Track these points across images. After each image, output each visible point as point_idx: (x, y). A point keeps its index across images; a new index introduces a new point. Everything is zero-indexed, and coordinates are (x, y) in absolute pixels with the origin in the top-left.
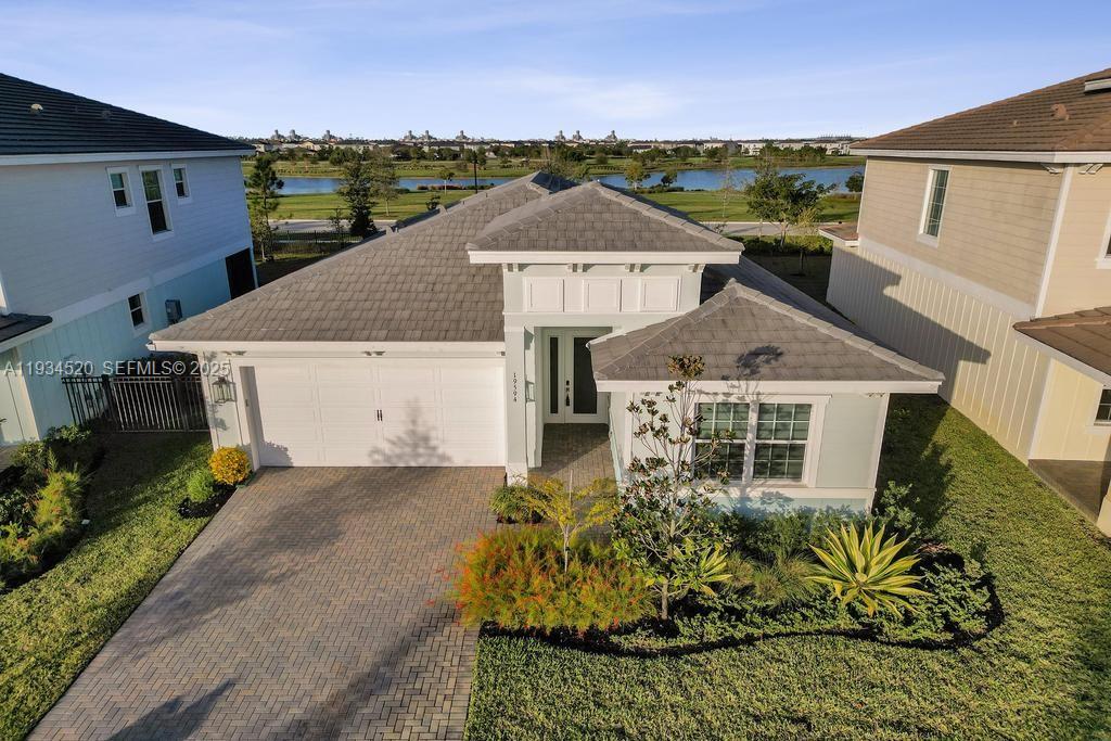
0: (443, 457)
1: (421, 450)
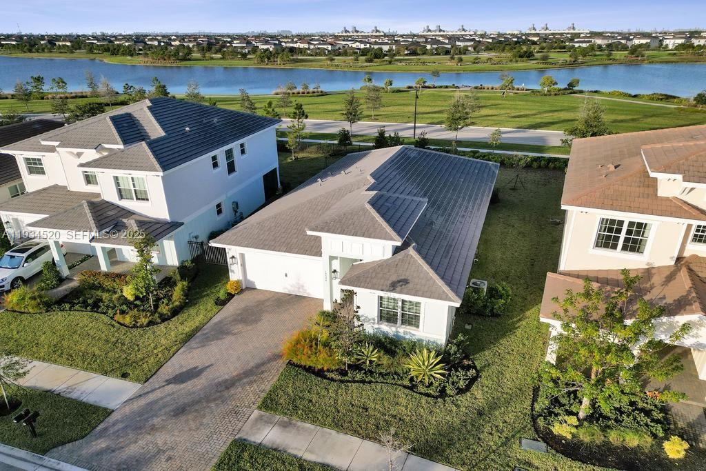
0: (308, 294)
1: (301, 290)
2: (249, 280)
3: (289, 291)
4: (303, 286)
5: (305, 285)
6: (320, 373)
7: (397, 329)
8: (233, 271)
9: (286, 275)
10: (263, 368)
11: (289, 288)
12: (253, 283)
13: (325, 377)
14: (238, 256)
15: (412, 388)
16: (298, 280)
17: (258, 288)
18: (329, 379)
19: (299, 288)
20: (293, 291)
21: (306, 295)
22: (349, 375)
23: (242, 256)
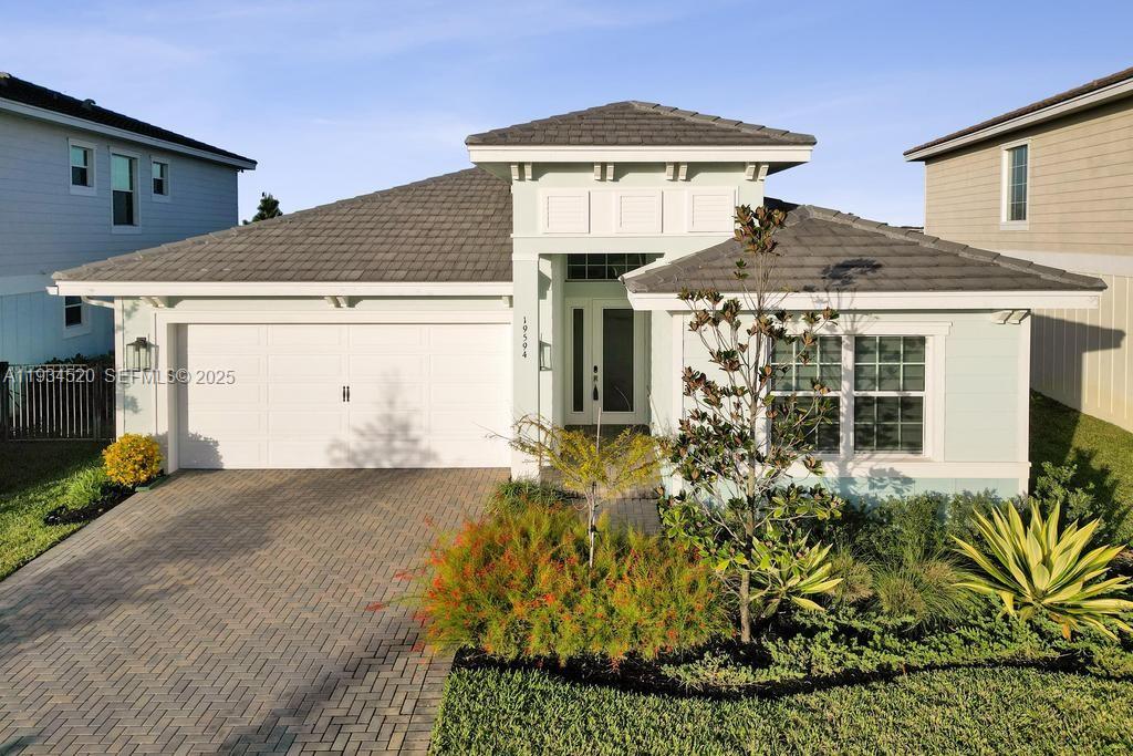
0: (428, 455)
1: (398, 444)
2: (196, 438)
3: (352, 457)
4: (405, 428)
5: (415, 420)
6: (636, 677)
7: (842, 466)
8: (132, 404)
9: (346, 395)
10: (333, 709)
11: (352, 441)
12: (208, 447)
13: (673, 690)
14: (162, 340)
15: (1071, 663)
16: (391, 403)
17: (228, 464)
18: (692, 693)
19: (391, 437)
20: (368, 454)
21: (415, 462)
22: (780, 657)
23: (178, 332)
